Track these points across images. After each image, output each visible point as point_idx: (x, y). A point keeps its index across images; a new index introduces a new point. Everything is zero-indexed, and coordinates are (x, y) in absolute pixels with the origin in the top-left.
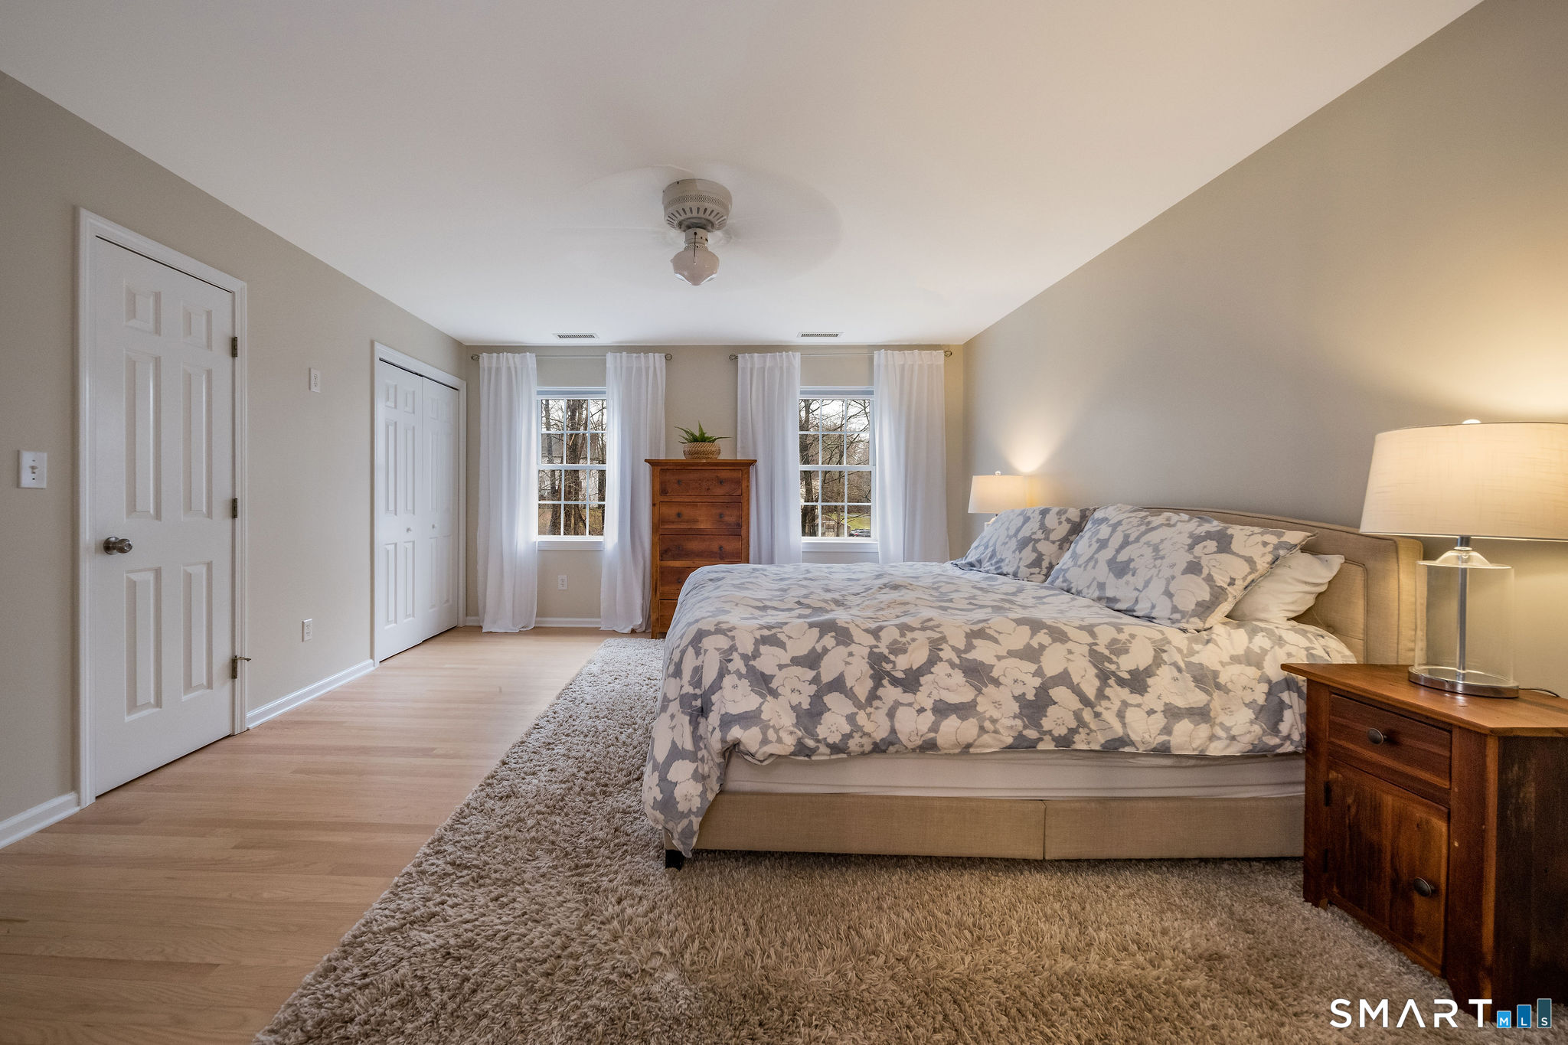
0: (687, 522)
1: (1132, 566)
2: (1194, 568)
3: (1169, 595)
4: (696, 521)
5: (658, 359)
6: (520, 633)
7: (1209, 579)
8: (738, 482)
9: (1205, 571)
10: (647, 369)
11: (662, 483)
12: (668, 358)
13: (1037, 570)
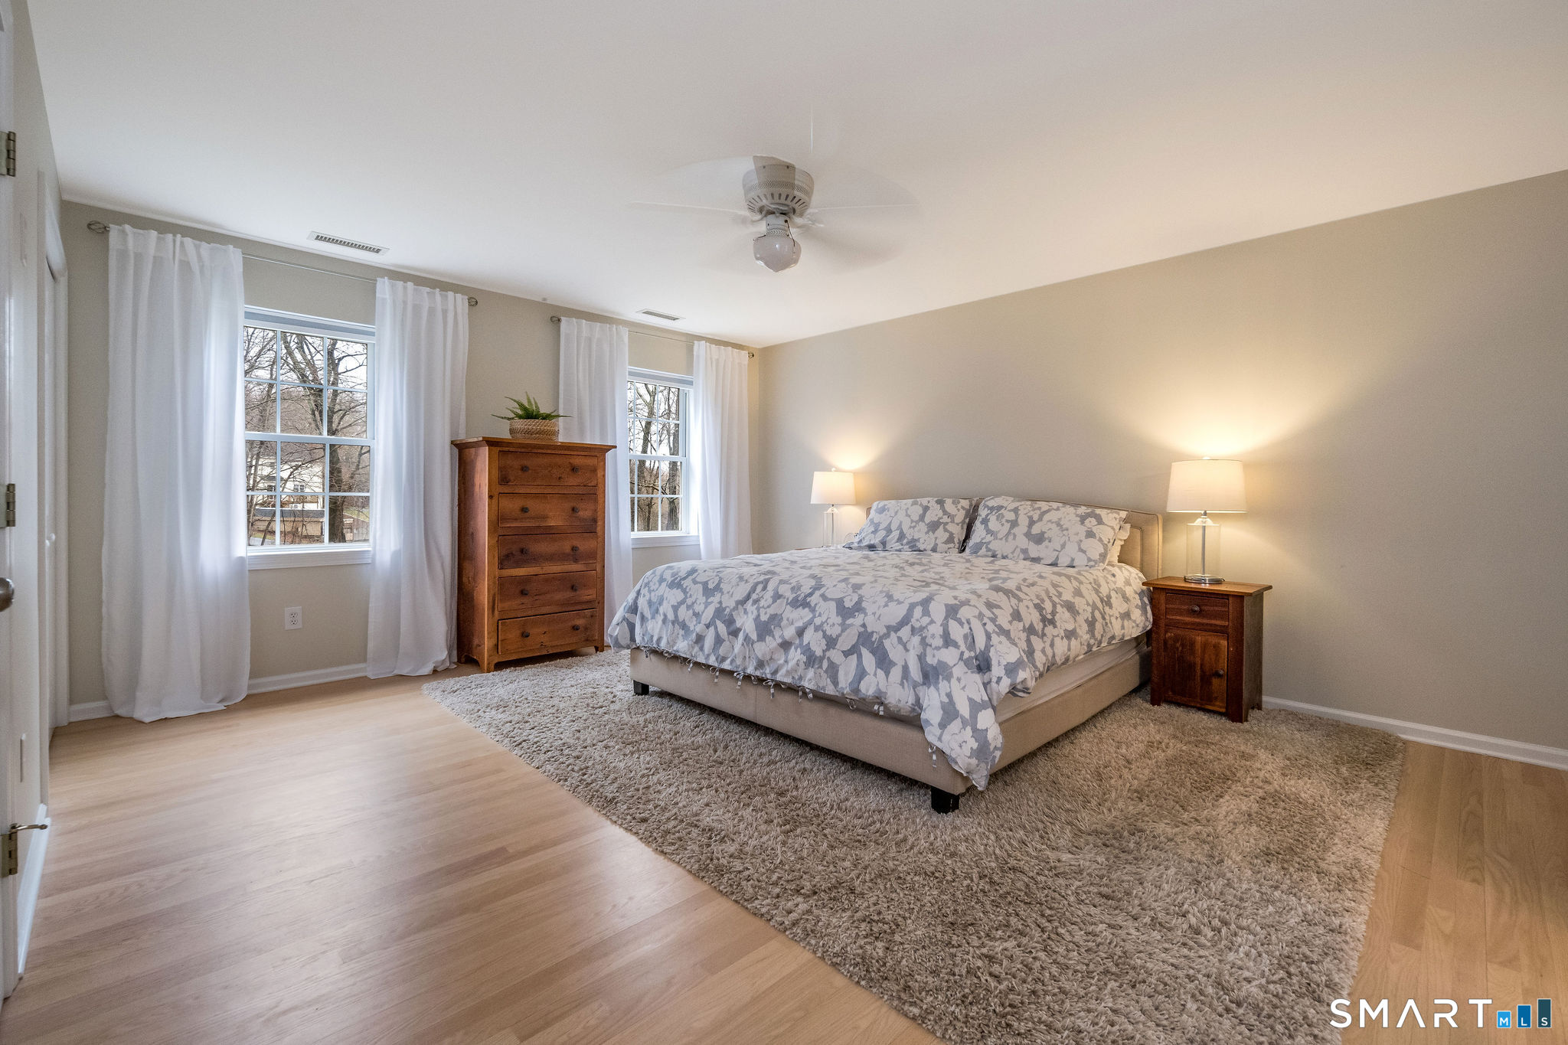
0: (533, 518)
1: (1046, 536)
2: (1090, 534)
3: (1081, 550)
4: (545, 518)
5: (461, 301)
6: (231, 710)
7: (1100, 540)
8: (594, 470)
9: (1097, 536)
10: (445, 312)
11: (501, 469)
12: (473, 303)
13: (952, 545)
